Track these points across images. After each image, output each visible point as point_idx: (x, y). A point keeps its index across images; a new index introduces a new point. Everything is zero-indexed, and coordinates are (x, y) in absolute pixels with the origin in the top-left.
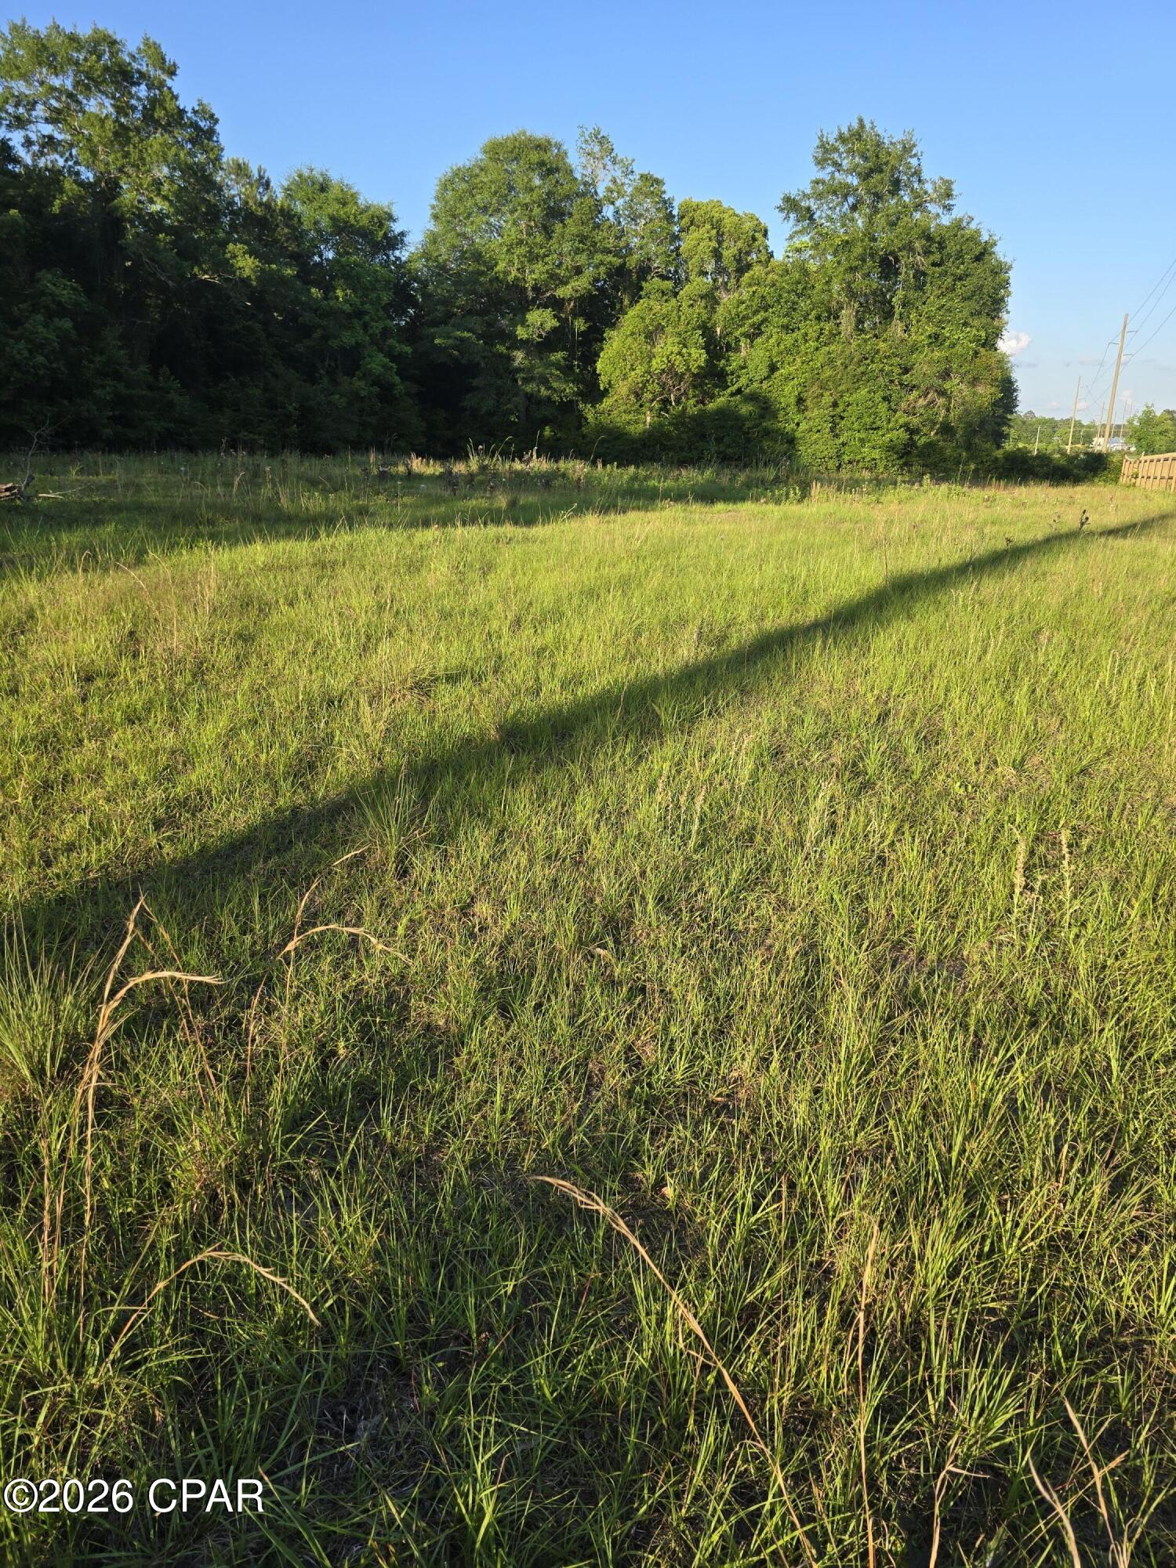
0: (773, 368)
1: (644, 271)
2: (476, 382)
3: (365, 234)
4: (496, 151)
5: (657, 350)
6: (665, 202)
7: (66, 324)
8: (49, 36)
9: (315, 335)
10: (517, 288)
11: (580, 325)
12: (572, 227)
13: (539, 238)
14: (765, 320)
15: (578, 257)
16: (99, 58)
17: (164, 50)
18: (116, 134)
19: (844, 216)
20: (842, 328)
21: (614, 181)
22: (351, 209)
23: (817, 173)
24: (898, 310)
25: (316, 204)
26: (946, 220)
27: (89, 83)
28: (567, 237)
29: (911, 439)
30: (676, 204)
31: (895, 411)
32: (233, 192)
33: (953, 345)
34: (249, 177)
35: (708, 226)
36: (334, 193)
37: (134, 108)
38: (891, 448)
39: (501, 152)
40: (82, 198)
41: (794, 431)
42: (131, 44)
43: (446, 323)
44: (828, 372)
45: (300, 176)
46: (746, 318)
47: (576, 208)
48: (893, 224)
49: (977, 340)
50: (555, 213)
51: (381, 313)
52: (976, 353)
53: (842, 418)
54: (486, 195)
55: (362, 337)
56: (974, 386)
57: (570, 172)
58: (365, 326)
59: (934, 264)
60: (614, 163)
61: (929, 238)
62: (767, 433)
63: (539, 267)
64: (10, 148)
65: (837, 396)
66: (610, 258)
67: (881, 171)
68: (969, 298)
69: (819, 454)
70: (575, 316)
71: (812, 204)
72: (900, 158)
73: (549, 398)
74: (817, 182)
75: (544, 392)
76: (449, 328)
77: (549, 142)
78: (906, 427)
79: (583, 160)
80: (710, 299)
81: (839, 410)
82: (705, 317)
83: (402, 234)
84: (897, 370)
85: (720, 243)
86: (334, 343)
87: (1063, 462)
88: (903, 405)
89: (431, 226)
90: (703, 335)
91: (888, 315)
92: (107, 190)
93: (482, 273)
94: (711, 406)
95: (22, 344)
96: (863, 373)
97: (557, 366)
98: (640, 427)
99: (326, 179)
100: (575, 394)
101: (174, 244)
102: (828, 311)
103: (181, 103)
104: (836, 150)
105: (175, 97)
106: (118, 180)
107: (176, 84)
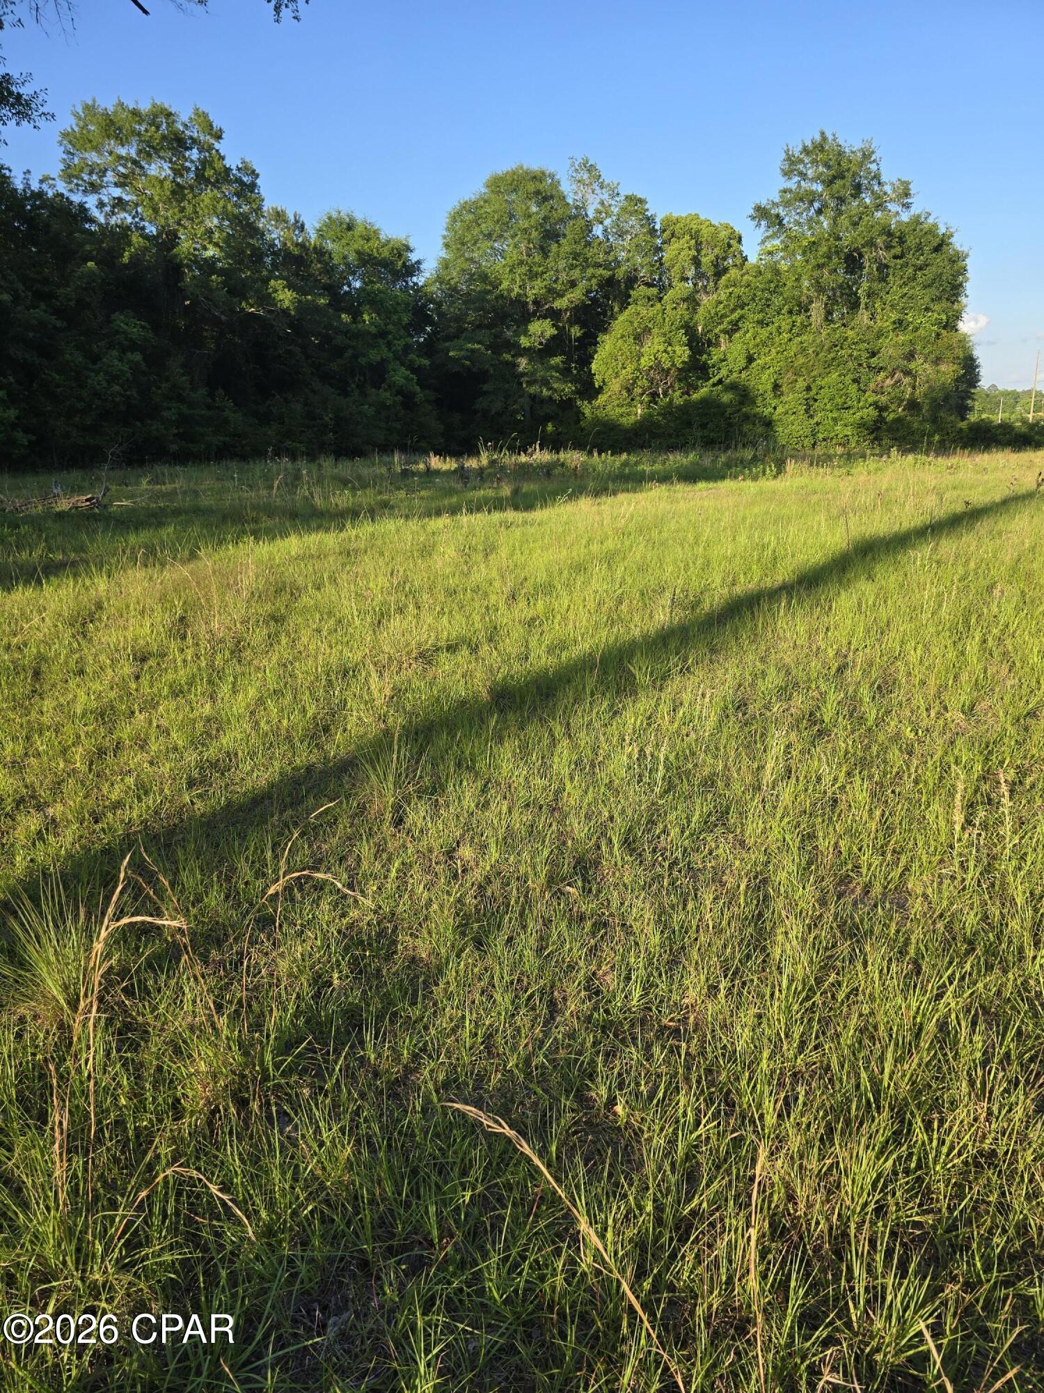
0: (750, 359)
1: (631, 281)
2: (486, 387)
3: (386, 264)
4: (496, 184)
5: (645, 349)
6: (648, 219)
7: (137, 357)
8: (115, 112)
9: (346, 355)
10: (519, 302)
11: (576, 332)
12: (566, 246)
13: (538, 258)
14: (742, 317)
15: (572, 273)
16: (158, 128)
17: (211, 118)
18: (173, 192)
19: (810, 220)
20: (813, 319)
21: (602, 203)
22: (374, 244)
23: (784, 183)
24: (863, 301)
25: (344, 241)
26: (905, 217)
27: (150, 150)
28: (562, 255)
29: (880, 416)
30: (658, 220)
31: (865, 392)
32: (273, 236)
33: (916, 329)
34: (286, 222)
35: (687, 237)
36: (359, 230)
37: (188, 170)
38: (862, 425)
39: (501, 186)
40: (146, 248)
41: (771, 414)
42: (184, 115)
43: (458, 338)
44: (801, 360)
45: (330, 218)
46: (724, 316)
47: (570, 230)
48: (855, 224)
49: (938, 322)
50: (551, 235)
51: (402, 332)
53: (816, 400)
54: (490, 223)
55: (386, 353)
56: (937, 365)
57: (563, 198)
58: (389, 344)
59: (895, 257)
60: (602, 188)
61: (890, 234)
62: (747, 417)
63: (538, 283)
64: (86, 210)
65: (809, 380)
66: (601, 271)
67: (843, 178)
68: (930, 286)
69: (795, 434)
70: (571, 325)
71: (781, 211)
72: (861, 164)
73: (550, 398)
74: (785, 191)
75: (545, 392)
76: (461, 342)
77: (543, 173)
78: (875, 405)
79: (574, 187)
80: (692, 301)
81: (812, 393)
82: (687, 318)
83: (419, 262)
84: (865, 355)
85: (698, 251)
86: (363, 361)
87: (1024, 429)
88: (872, 386)
89: (443, 253)
90: (686, 334)
91: (854, 306)
92: (168, 240)
93: (489, 292)
94: (695, 396)
95: (101, 376)
96: (833, 359)
97: (556, 368)
98: (632, 419)
99: (352, 219)
100: (573, 392)
101: (224, 283)
102: (799, 305)
103: (227, 163)
104: (801, 161)
105: (222, 158)
106: (176, 232)
107: (223, 147)
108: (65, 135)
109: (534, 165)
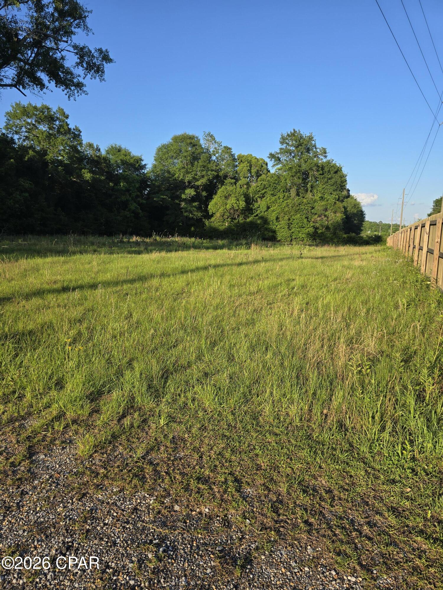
0: (268, 208)
1: (225, 177)
2: (167, 212)
3: (132, 165)
4: (176, 139)
5: (229, 202)
6: (232, 155)
7: (27, 195)
8: (27, 107)
9: (113, 197)
10: (182, 182)
11: (204, 194)
12: (201, 163)
13: (189, 166)
14: (265, 192)
15: (202, 173)
16: (43, 113)
17: (65, 111)
18: (47, 136)
19: (290, 159)
20: (292, 194)
21: (216, 148)
22: (128, 157)
23: (281, 146)
24: (309, 189)
25: (116, 156)
26: (324, 160)
27: (40, 121)
28: (199, 166)
29: (315, 231)
30: (236, 155)
31: (310, 222)
32: (88, 152)
33: (328, 201)
34: (93, 148)
35: (246, 163)
36: (123, 152)
37: (54, 128)
38: (308, 234)
39: (178, 139)
40: (34, 156)
41: (275, 228)
42: (54, 109)
43: (158, 193)
44: (287, 209)
45: (112, 147)
46: (259, 191)
47: (203, 157)
48: (306, 162)
49: (335, 199)
50: (195, 158)
51: (136, 190)
52: (335, 203)
53: (292, 224)
54: (172, 153)
55: (128, 197)
56: (335, 213)
57: (201, 146)
58: (130, 195)
59: (320, 174)
60: (215, 143)
61: (318, 166)
62: (266, 229)
63: (190, 175)
64: (13, 140)
65: (289, 217)
66: (213, 172)
67: (301, 146)
68: (333, 185)
69: (284, 236)
70: (203, 191)
71: (279, 156)
72: (309, 141)
73: (193, 217)
74: (281, 149)
75: (191, 215)
76: (159, 195)
77: (194, 136)
78: (313, 227)
79: (205, 142)
80: (248, 184)
81: (290, 221)
82: (245, 191)
83: (145, 165)
84: (310, 209)
85: (251, 168)
86: (119, 200)
87: (367, 239)
88: (313, 220)
89: (154, 163)
90: (244, 197)
91: (307, 191)
92: (44, 153)
93: (170, 178)
94: (248, 220)
95: (12, 201)
96: (298, 209)
97: (195, 207)
98: (224, 227)
99: (120, 148)
100: (202, 216)
101: (64, 170)
102: (286, 189)
103: (70, 127)
104: (287, 139)
105: (68, 125)
106: (47, 151)
107: (68, 121)
108: (7, 113)
109: (190, 133)
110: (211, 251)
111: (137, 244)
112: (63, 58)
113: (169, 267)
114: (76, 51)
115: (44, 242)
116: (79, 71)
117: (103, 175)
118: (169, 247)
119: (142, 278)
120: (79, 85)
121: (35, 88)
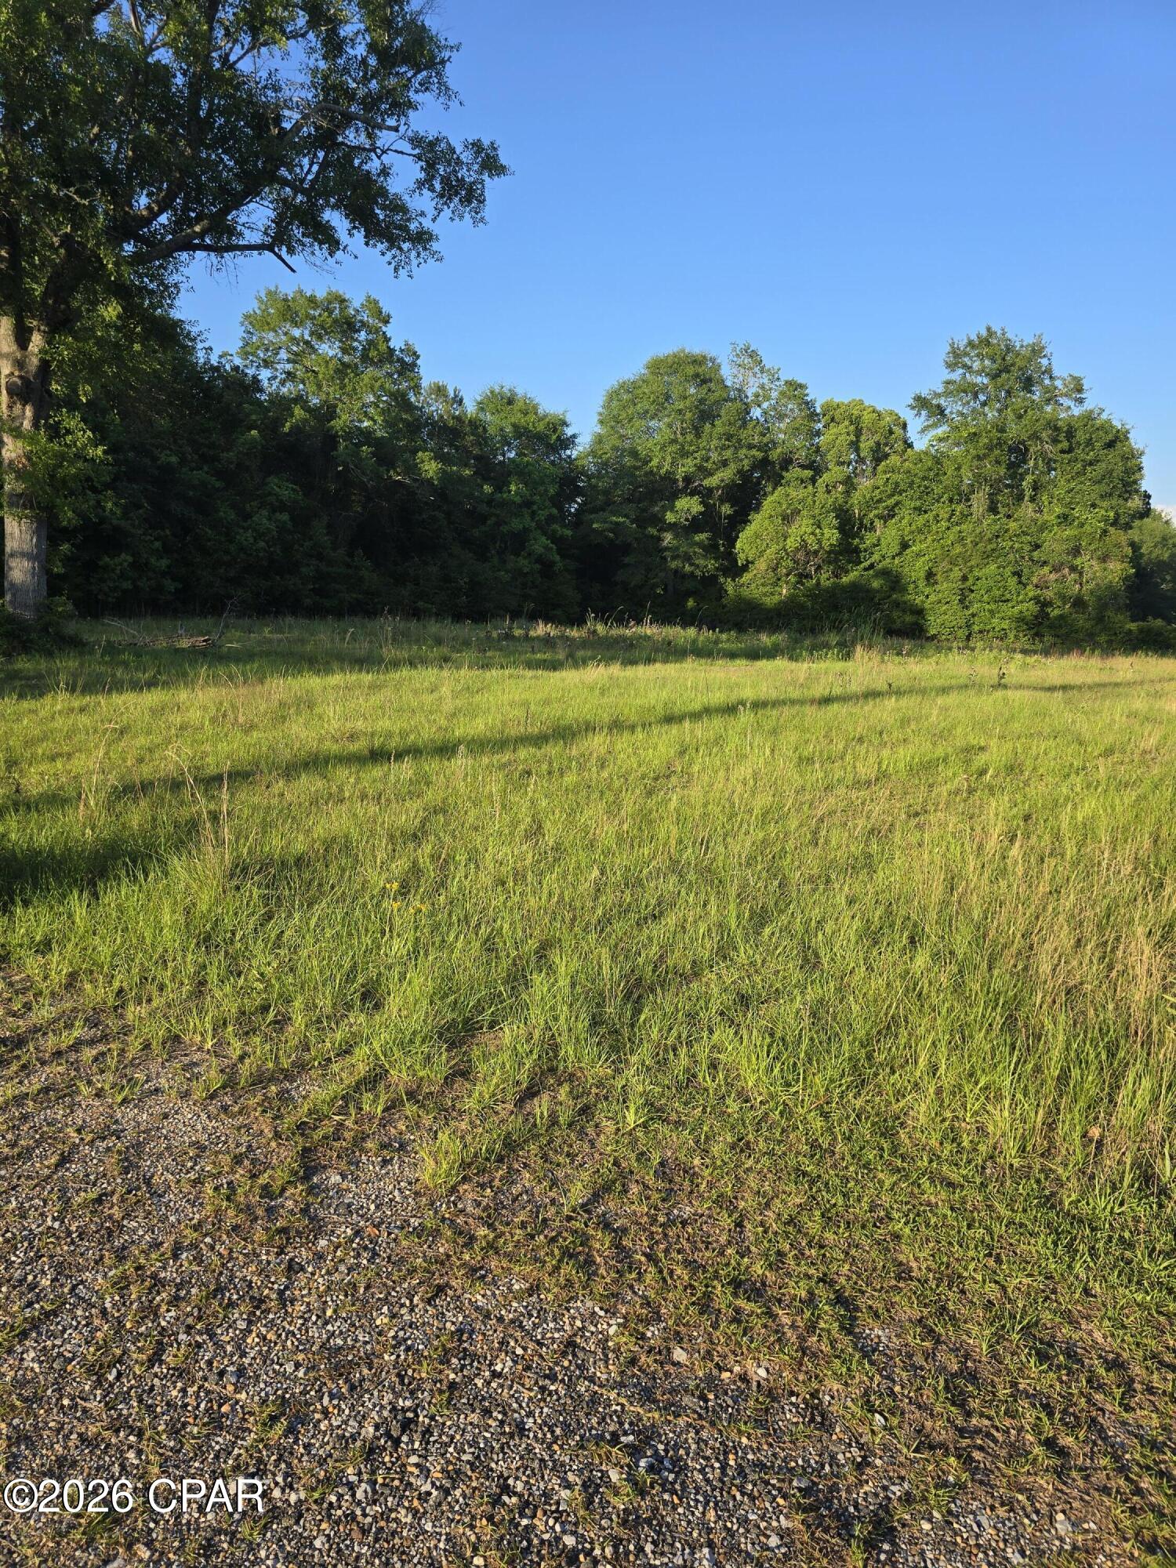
0: (905, 546)
1: (787, 462)
2: (627, 560)
3: (541, 438)
4: (657, 367)
5: (793, 530)
6: (807, 403)
7: (285, 517)
8: (294, 300)
9: (489, 522)
10: (669, 478)
11: (726, 509)
12: (720, 426)
13: (689, 437)
14: (897, 504)
15: (724, 453)
16: (331, 313)
17: (381, 305)
18: (338, 371)
19: (974, 410)
20: (974, 509)
21: (762, 387)
22: (532, 418)
23: (947, 375)
24: (1028, 493)
25: (503, 415)
26: (1077, 411)
27: (322, 332)
28: (715, 435)
29: (1042, 610)
30: (818, 405)
31: (1025, 585)
32: (433, 408)
33: (1082, 525)
34: (446, 396)
35: (847, 423)
36: (518, 405)
37: (355, 349)
38: (1020, 619)
39: (665, 367)
40: (306, 421)
41: (923, 602)
42: (356, 301)
43: (603, 510)
44: (958, 549)
45: (492, 392)
46: (880, 501)
47: (727, 411)
48: (1020, 417)
49: (1106, 520)
50: (705, 414)
51: (547, 503)
53: (972, 591)
54: (646, 403)
55: (527, 521)
56: (1105, 561)
57: (722, 381)
58: (533, 514)
59: (1063, 452)
60: (762, 372)
61: (1056, 429)
62: (897, 605)
63: (689, 461)
64: (259, 382)
65: (965, 571)
66: (754, 452)
67: (1008, 372)
68: (1099, 482)
69: (947, 624)
70: (722, 501)
71: (942, 402)
72: (1030, 360)
73: (693, 573)
74: (948, 383)
75: (688, 568)
76: (606, 514)
77: (704, 357)
78: (1036, 599)
79: (734, 371)
80: (849, 483)
81: (968, 584)
82: (841, 501)
83: (574, 436)
84: (1027, 548)
85: (858, 436)
86: (504, 529)
88: (1035, 580)
89: (598, 429)
90: (837, 517)
91: (1020, 498)
92: (329, 412)
93: (638, 468)
94: (845, 580)
95: (249, 533)
96: (993, 550)
97: (700, 544)
98: (776, 599)
99: (513, 394)
100: (717, 569)
101: (374, 454)
102: (960, 495)
103: (392, 344)
104: (966, 354)
105: (387, 340)
106: (336, 406)
107: (389, 330)
108: (247, 317)
109: (696, 349)
110: (741, 663)
111: (548, 642)
112: (385, 172)
113: (630, 706)
114: (417, 151)
115: (323, 635)
116: (423, 202)
117: (466, 465)
118: (630, 653)
119: (564, 733)
120: (423, 239)
121: (318, 252)
